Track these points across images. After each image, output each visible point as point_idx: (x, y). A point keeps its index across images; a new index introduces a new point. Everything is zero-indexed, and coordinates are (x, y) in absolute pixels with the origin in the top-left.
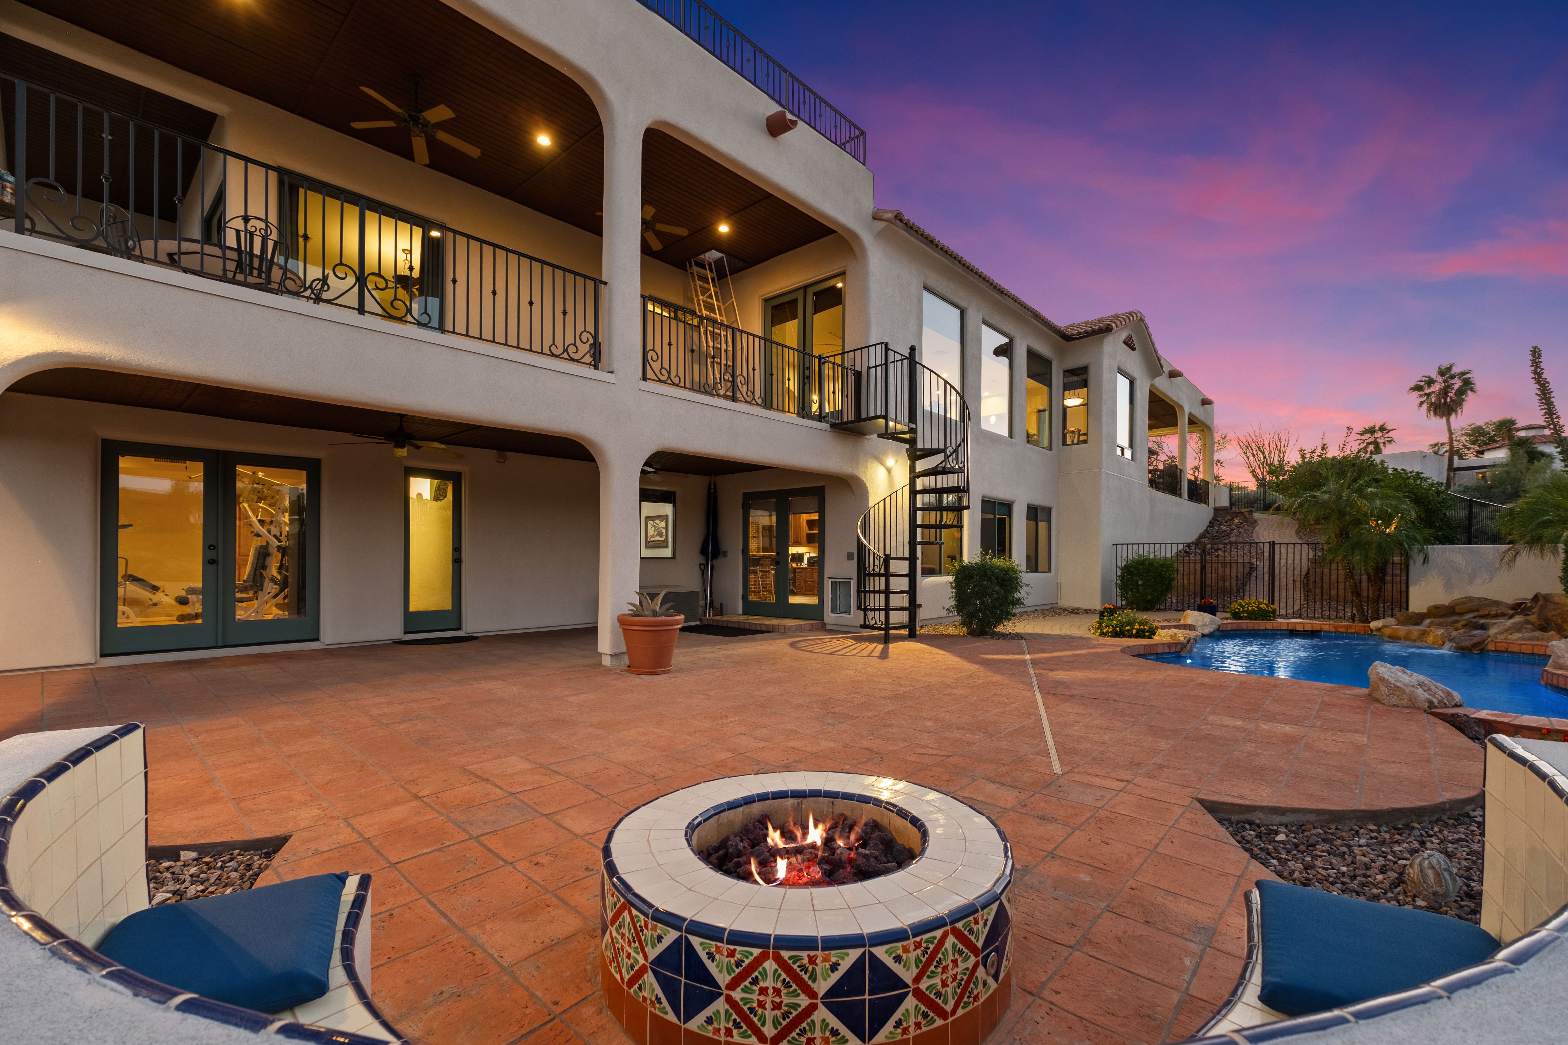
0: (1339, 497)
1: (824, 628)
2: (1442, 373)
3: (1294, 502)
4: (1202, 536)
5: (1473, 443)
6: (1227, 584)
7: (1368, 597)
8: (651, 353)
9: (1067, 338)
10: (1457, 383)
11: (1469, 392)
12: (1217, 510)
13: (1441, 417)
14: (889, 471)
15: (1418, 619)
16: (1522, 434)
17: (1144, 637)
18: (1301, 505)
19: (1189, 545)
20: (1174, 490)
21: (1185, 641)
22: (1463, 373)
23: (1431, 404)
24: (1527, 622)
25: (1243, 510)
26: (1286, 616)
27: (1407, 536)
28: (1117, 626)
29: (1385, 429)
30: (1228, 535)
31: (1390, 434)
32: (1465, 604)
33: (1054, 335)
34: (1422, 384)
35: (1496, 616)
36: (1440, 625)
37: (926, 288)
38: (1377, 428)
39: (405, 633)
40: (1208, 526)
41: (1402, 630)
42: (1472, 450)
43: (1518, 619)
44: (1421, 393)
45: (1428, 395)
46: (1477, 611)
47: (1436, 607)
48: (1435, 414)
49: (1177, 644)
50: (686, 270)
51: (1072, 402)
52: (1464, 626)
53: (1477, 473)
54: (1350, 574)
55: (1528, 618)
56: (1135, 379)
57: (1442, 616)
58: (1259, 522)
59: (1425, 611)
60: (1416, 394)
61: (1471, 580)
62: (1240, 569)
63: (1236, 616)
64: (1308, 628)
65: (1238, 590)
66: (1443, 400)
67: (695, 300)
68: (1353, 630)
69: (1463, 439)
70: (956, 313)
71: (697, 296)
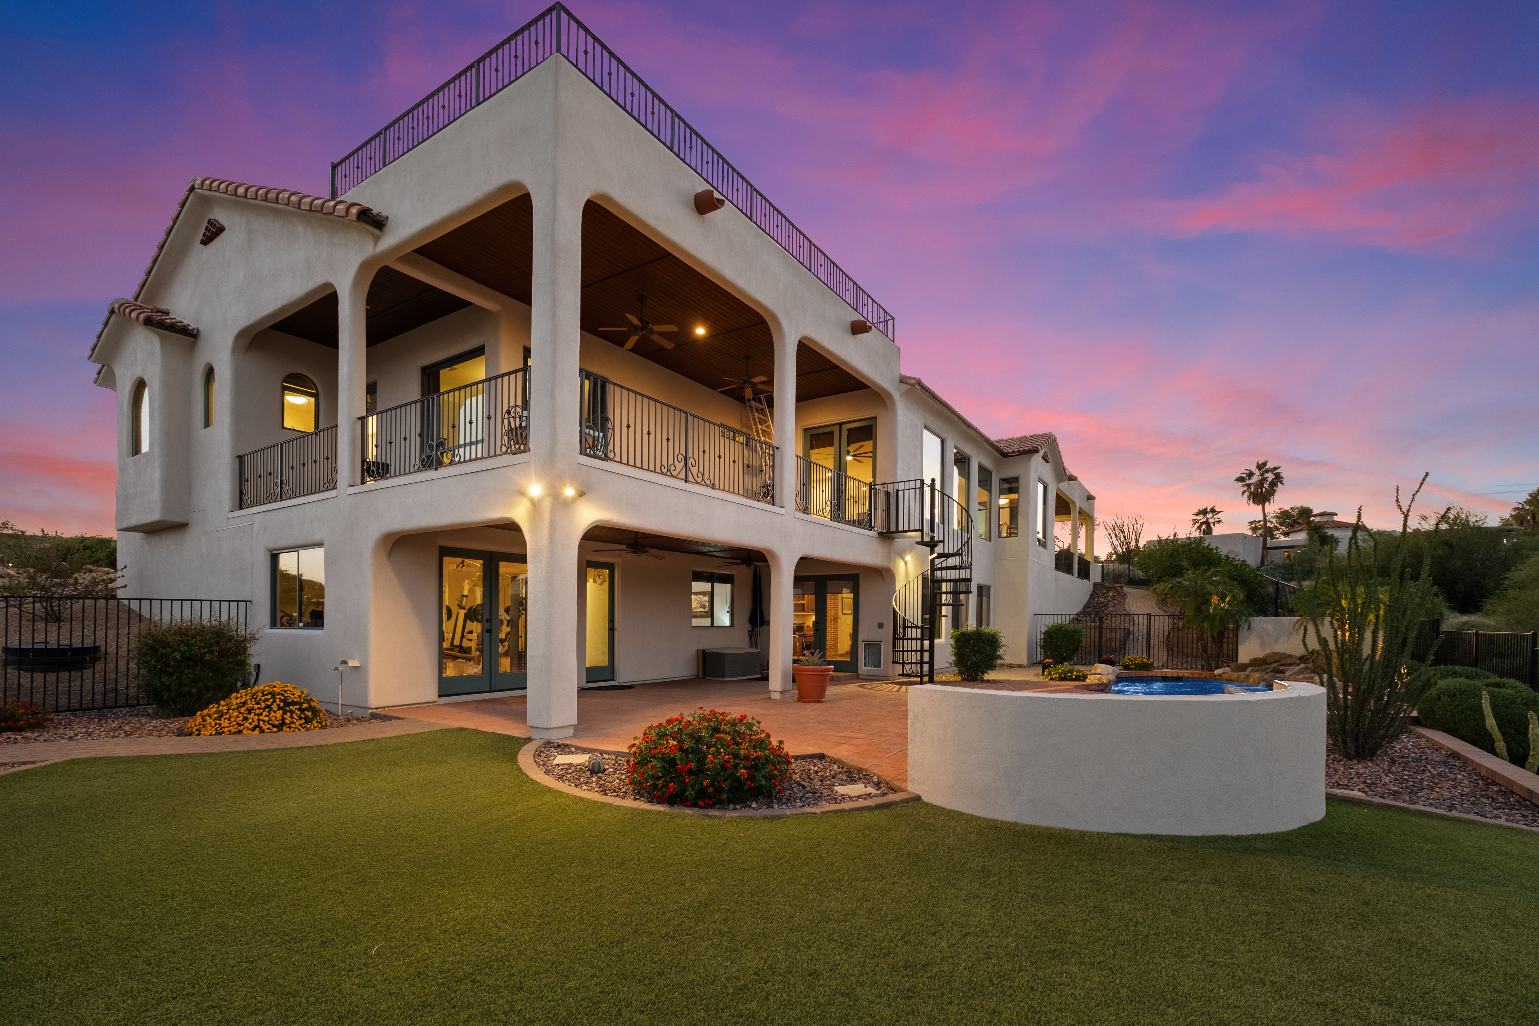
0: (1196, 583)
1: (857, 677)
2: (1260, 467)
3: (1167, 586)
4: (1086, 606)
5: (1282, 524)
6: (1113, 645)
7: (1212, 654)
8: (692, 460)
9: (1005, 455)
10: (1270, 476)
11: (1279, 484)
12: (1095, 584)
13: (1258, 505)
14: (906, 563)
15: (1244, 667)
16: (1317, 519)
17: (1079, 680)
18: (1172, 588)
19: (1078, 614)
20: (1069, 570)
21: (1107, 682)
22: (1275, 469)
23: (1251, 493)
24: (1307, 668)
25: (1116, 585)
26: (1158, 668)
27: (1238, 612)
28: (1062, 673)
29: (1215, 511)
30: (1106, 605)
31: (1218, 516)
32: (1272, 657)
33: (993, 450)
34: (1244, 476)
35: (1290, 665)
36: (1257, 671)
37: (926, 427)
38: (1208, 510)
39: (587, 682)
40: (1090, 598)
41: (1235, 675)
42: (1281, 531)
43: (1302, 666)
44: (1244, 483)
45: (1249, 486)
46: (1279, 661)
47: (1255, 659)
48: (1254, 502)
49: (1103, 684)
50: (745, 404)
51: (1003, 501)
52: (1272, 671)
53: (1284, 552)
54: (1201, 638)
55: (1307, 665)
56: (1048, 485)
57: (1259, 665)
58: (1128, 595)
59: (1248, 662)
60: (1240, 484)
61: (1276, 642)
62: (1122, 634)
63: (1126, 667)
64: (1175, 675)
65: (1120, 650)
66: (1259, 490)
67: (754, 427)
68: (1203, 676)
69: (1274, 520)
70: (939, 441)
71: (756, 424)
